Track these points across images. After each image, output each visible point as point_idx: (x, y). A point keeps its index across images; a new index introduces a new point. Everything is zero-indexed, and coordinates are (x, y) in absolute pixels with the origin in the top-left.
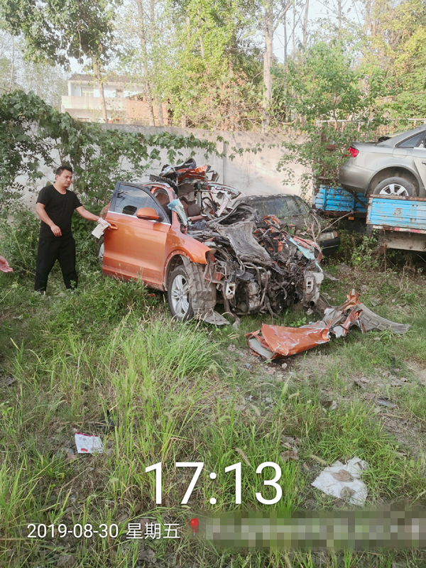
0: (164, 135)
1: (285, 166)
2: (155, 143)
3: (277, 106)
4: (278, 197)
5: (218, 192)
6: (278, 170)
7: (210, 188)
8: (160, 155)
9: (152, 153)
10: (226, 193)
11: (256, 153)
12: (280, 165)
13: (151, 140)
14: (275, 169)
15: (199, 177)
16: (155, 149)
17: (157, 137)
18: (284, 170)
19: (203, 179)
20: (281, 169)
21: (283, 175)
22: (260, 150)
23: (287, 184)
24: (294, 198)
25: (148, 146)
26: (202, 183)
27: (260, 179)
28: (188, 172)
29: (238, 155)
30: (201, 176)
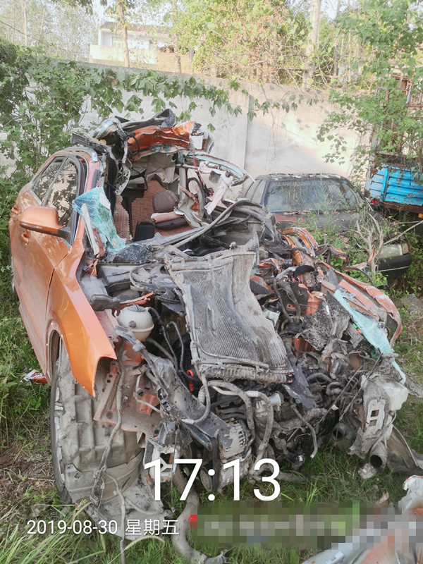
0: (149, 75)
1: (333, 132)
2: (134, 86)
3: (324, 51)
4: (316, 178)
5: (211, 170)
6: (319, 137)
7: (198, 162)
8: (142, 105)
9: (129, 101)
10: (223, 174)
11: (287, 111)
12: (323, 130)
13: (127, 81)
14: (315, 135)
15: (179, 143)
16: (134, 97)
17: (137, 77)
18: (330, 138)
19: (187, 147)
20: (325, 136)
21: (326, 147)
22: (294, 106)
23: (332, 161)
24: (340, 181)
25: (124, 91)
26: (186, 153)
27: (295, 148)
28: (160, 133)
29: (261, 112)
30: (183, 140)
